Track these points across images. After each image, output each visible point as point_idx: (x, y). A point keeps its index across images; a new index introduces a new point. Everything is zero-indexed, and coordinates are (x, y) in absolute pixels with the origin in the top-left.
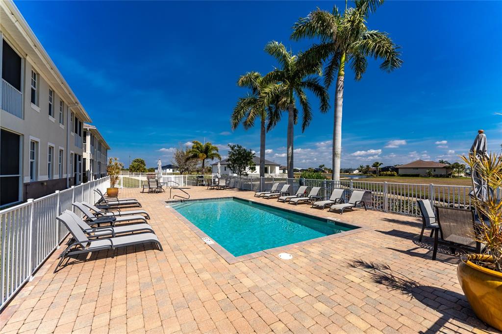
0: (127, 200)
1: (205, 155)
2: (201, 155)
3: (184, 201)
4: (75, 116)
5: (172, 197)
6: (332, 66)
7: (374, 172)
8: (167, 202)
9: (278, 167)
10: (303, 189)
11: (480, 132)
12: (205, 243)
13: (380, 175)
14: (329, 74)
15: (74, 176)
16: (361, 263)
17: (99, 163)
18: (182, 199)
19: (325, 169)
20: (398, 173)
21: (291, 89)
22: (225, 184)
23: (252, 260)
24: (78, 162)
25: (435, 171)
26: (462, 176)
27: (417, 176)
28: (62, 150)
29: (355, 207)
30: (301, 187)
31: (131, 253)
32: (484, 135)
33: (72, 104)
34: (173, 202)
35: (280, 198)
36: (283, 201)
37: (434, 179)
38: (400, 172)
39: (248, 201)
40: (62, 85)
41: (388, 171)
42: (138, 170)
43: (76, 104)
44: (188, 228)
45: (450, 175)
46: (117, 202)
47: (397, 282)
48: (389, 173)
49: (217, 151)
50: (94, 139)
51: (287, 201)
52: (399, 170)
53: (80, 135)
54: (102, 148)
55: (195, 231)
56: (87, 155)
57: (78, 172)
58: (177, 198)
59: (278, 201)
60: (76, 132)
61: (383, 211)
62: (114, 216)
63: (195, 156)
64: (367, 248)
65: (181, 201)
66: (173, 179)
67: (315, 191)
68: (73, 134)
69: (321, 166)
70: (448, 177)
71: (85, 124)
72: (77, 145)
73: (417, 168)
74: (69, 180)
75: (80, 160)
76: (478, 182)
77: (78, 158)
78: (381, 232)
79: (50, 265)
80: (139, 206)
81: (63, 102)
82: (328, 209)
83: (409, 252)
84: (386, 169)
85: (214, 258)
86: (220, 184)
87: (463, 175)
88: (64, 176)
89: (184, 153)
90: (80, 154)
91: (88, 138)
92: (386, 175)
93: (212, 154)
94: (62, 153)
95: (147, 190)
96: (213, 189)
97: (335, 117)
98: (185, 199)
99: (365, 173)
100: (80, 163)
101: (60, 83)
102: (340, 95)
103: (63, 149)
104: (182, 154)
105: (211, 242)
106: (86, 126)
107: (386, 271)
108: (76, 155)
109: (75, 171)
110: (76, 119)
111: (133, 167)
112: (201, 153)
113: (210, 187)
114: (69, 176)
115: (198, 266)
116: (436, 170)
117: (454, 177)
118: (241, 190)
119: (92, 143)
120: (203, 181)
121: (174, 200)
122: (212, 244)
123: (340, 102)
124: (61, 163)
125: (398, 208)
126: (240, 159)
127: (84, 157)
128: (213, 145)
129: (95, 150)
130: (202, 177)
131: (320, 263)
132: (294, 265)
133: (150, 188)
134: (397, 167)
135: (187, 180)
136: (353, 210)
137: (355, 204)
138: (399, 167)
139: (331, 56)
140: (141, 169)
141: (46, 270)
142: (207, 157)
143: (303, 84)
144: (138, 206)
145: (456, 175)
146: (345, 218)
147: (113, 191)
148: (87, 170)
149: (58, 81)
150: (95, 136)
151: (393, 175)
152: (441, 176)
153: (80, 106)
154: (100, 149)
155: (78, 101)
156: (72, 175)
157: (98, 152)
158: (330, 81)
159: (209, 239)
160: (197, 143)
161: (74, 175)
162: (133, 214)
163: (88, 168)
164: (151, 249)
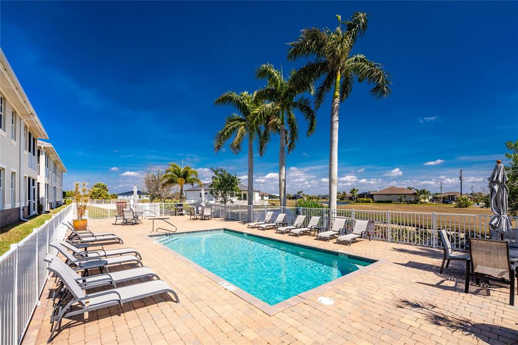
0: (103, 236)
1: (184, 180)
2: (179, 180)
3: (170, 234)
4: (28, 131)
5: (155, 230)
6: (324, 86)
7: (351, 199)
8: (150, 236)
9: (258, 194)
10: (300, 219)
11: (499, 162)
12: (226, 289)
13: (357, 202)
14: (319, 95)
15: (28, 205)
16: (407, 303)
17: (55, 188)
18: (168, 232)
19: (304, 195)
20: (373, 200)
21: (282, 109)
22: (210, 214)
23: (292, 309)
24: (32, 187)
25: (405, 197)
26: (426, 202)
27: (390, 202)
28: (14, 173)
29: (361, 237)
30: (299, 216)
31: (141, 307)
32: (502, 165)
33: (26, 115)
34: (157, 235)
35: (278, 229)
36: (282, 233)
37: (406, 205)
38: (376, 198)
39: (242, 233)
40: (16, 91)
41: (364, 197)
42: (99, 196)
43: (32, 116)
44: (194, 270)
45: (418, 201)
46: (94, 238)
47: (452, 321)
48: (365, 199)
49: (197, 176)
50: (49, 159)
51: (287, 233)
52: (375, 196)
53: (34, 154)
54: (58, 171)
55: (205, 274)
56: (42, 179)
57: (32, 200)
58: (160, 232)
59: (276, 233)
60: (30, 151)
61: (387, 241)
62: (100, 256)
63: (172, 182)
64: (399, 284)
65: (167, 235)
66: (148, 208)
67: (315, 221)
68: (27, 152)
69: (299, 193)
70: (416, 203)
71: (39, 141)
72: (30, 166)
73: (390, 195)
74: (23, 210)
75: (33, 185)
76: (498, 212)
77: (31, 182)
78: (399, 264)
79: (37, 331)
80: (119, 241)
81: (15, 112)
82: (335, 240)
83: (438, 285)
84: (362, 196)
85: (247, 308)
86: (204, 214)
87: (427, 200)
88: (17, 205)
89: (155, 178)
90: (34, 178)
91: (43, 158)
92: (363, 202)
93: (192, 179)
94: (15, 176)
95: (120, 221)
96: (197, 219)
97: (331, 142)
98: (171, 232)
99: (342, 199)
100: (34, 189)
101: (14, 88)
102: (336, 118)
103: (15, 171)
104: (153, 179)
105: (232, 288)
106: (40, 143)
107: (435, 309)
108: (29, 179)
109: (29, 199)
110: (30, 135)
111: (93, 193)
112: (179, 177)
113: (193, 217)
114: (23, 205)
115: (235, 322)
116: (407, 196)
117: (421, 203)
118: (227, 219)
119: (47, 165)
120: (182, 210)
121: (157, 233)
122: (234, 290)
123: (336, 126)
124: (13, 189)
125: (398, 237)
126: (226, 185)
127: (38, 182)
128: (193, 169)
129: (50, 172)
130: (181, 205)
131: (364, 306)
132: (340, 311)
133: (124, 219)
134: (371, 193)
135: (163, 209)
136: (357, 241)
137: (361, 234)
138: (374, 193)
139: (324, 77)
140: (103, 195)
141: (34, 339)
142: (186, 182)
143: (295, 105)
144: (119, 243)
145: (422, 200)
146: (356, 250)
147: (81, 223)
148: (41, 197)
149: (13, 87)
150: (50, 156)
151: (369, 202)
152: (411, 202)
153: (36, 118)
154: (55, 172)
155: (34, 113)
156: (26, 204)
157: (53, 174)
158: (320, 103)
159: (226, 284)
160: (175, 166)
161: (28, 203)
162: (121, 254)
163: (42, 194)
164: (164, 301)
